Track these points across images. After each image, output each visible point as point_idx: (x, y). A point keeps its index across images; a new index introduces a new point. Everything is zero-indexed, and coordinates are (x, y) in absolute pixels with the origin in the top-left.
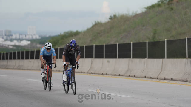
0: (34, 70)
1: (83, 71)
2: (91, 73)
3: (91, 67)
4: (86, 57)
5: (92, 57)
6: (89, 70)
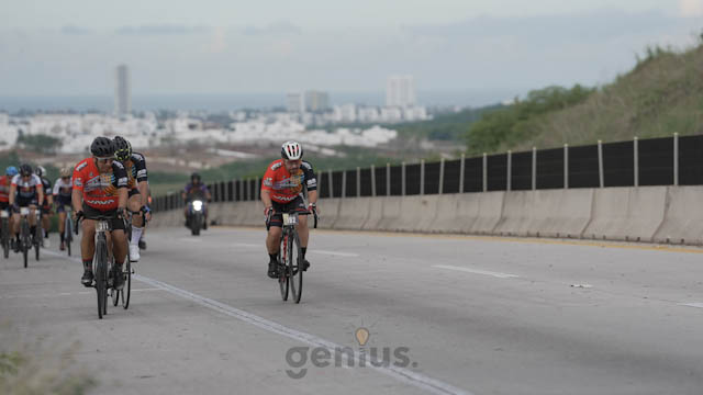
0: (441, 233)
1: (634, 235)
2: (668, 242)
3: (665, 219)
5: (669, 182)
6: (657, 232)
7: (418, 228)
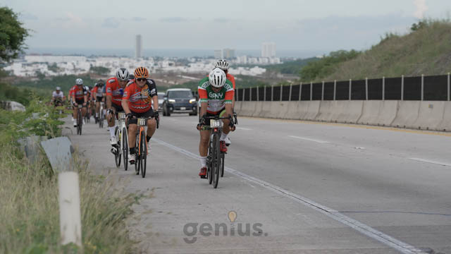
0: (289, 119)
1: (381, 123)
2: (398, 127)
3: (396, 116)
4: (386, 99)
5: (399, 98)
6: (393, 122)
7: (279, 117)
